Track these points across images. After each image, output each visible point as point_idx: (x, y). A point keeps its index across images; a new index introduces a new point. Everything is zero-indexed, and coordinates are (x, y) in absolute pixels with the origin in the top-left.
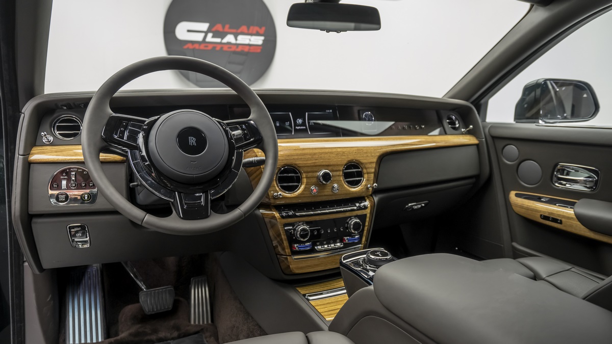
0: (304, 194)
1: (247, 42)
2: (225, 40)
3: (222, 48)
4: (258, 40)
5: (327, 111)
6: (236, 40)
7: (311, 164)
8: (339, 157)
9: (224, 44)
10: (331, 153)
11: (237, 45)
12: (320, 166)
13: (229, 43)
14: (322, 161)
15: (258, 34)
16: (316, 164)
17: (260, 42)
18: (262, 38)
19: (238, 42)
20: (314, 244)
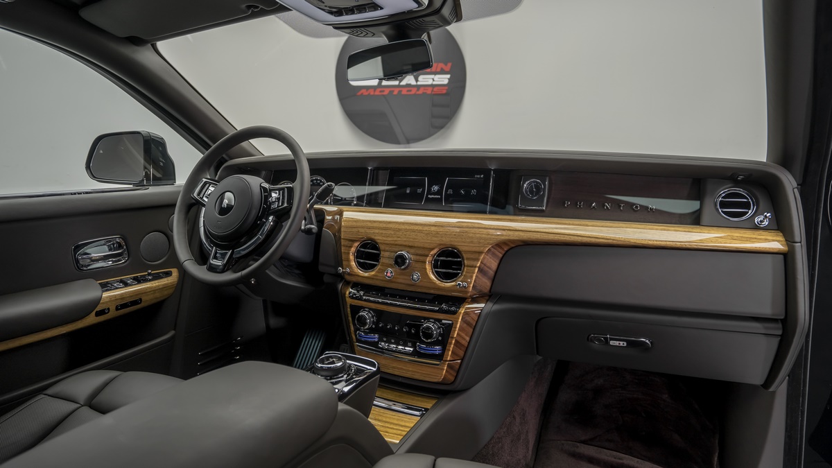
0: (377, 276)
1: (430, 82)
2: (403, 83)
3: (400, 91)
4: (443, 79)
5: (476, 176)
6: (417, 81)
7: (391, 242)
8: (429, 238)
9: (403, 86)
10: (420, 231)
11: (418, 87)
12: (401, 245)
13: (408, 85)
14: (405, 239)
15: (442, 72)
16: (396, 243)
17: (446, 82)
18: (449, 76)
19: (419, 83)
20: (380, 340)
